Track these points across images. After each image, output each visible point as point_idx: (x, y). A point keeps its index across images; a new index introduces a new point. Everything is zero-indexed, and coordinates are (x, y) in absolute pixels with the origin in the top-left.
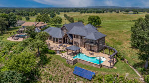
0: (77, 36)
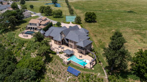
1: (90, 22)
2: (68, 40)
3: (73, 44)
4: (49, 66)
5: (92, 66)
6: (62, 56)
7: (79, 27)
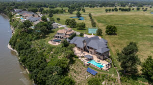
0: (92, 48)
1: (110, 34)
2: (89, 47)
3: (93, 51)
4: (72, 67)
5: (107, 69)
6: (83, 60)
7: (100, 38)
